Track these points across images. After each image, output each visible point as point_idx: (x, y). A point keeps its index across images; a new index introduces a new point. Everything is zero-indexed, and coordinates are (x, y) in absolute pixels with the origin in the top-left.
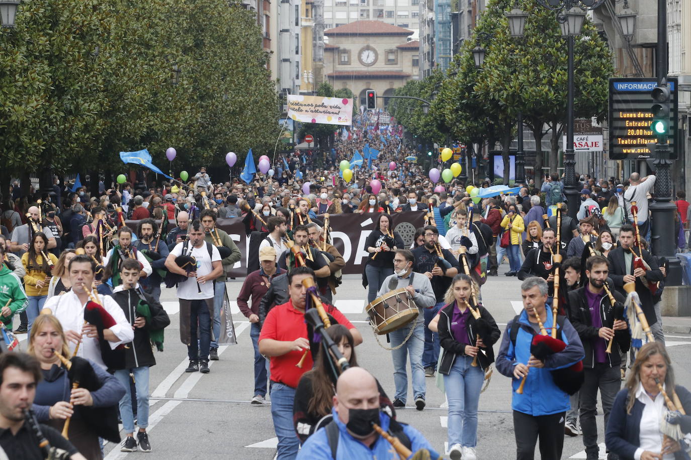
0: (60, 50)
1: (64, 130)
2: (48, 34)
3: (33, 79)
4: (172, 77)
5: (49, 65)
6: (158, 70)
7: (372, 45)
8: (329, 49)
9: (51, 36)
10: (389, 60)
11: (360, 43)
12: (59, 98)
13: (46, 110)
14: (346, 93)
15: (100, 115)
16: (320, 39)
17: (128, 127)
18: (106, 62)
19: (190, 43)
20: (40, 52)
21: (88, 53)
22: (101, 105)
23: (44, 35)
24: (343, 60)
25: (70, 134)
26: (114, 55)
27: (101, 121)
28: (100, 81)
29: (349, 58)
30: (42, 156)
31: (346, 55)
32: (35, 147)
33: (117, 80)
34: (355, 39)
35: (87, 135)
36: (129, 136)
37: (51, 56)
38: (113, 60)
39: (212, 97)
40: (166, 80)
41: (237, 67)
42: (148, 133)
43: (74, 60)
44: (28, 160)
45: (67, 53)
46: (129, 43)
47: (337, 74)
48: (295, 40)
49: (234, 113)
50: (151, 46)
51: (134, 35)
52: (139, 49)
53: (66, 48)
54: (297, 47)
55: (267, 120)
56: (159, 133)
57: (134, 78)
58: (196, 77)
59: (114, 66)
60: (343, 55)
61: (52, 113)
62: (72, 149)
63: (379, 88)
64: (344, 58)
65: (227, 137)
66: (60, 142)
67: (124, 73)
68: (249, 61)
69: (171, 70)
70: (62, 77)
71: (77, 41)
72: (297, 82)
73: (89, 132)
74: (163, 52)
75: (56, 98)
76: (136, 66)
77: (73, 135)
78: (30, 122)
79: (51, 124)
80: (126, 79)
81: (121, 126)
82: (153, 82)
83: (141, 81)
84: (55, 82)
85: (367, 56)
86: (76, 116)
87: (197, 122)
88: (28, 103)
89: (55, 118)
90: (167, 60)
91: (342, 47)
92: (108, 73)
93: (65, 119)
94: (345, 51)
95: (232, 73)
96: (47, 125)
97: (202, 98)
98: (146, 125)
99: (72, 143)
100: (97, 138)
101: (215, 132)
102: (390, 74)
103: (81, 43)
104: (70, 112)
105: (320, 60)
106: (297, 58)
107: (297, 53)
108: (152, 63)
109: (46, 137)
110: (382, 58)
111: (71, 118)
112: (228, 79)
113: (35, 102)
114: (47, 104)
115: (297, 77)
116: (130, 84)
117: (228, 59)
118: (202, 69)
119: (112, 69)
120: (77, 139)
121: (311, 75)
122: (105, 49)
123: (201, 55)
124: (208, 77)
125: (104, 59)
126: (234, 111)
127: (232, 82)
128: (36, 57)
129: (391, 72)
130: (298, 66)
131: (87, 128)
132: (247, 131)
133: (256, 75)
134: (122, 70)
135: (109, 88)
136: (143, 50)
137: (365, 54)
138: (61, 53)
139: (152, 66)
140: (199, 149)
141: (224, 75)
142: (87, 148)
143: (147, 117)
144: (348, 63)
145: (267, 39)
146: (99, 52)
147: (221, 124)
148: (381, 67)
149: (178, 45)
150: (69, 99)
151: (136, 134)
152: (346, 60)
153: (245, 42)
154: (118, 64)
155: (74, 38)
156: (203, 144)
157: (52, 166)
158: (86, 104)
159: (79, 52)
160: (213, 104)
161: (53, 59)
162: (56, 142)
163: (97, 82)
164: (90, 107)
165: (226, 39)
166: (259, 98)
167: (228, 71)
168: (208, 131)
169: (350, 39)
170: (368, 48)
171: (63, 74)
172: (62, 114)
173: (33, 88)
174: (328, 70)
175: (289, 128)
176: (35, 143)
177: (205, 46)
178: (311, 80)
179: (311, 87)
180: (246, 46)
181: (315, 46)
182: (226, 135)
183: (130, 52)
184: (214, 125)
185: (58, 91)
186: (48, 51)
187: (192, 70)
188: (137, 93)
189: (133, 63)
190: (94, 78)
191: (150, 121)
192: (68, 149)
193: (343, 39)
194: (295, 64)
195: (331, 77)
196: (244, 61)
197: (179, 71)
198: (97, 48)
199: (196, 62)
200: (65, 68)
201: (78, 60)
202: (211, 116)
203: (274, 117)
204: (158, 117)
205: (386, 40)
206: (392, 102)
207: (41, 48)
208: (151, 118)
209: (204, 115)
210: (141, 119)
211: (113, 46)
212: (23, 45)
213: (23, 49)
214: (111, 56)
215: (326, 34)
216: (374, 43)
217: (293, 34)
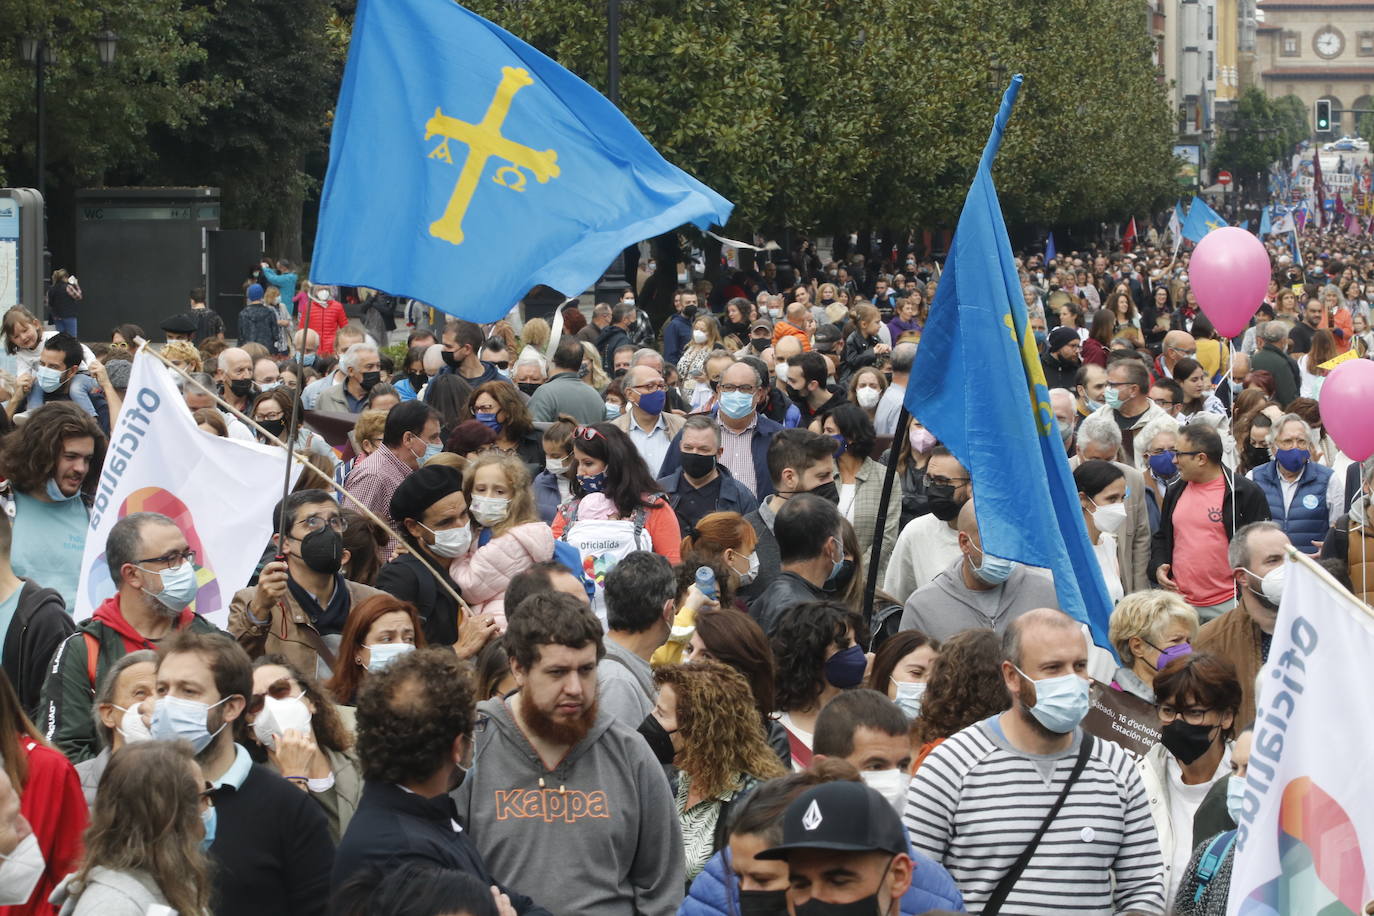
0: (798, 35)
1: (803, 165)
2: (780, 10)
3: (753, 83)
4: (989, 78)
5: (781, 61)
6: (967, 67)
7: (1336, 25)
8: (1264, 32)
9: (784, 13)
10: (1363, 50)
11: (1316, 21)
12: (797, 114)
13: (774, 133)
14: (1292, 103)
15: (866, 140)
16: (1250, 14)
17: (915, 159)
18: (877, 55)
19: (1023, 22)
20: (764, 40)
21: (846, 41)
22: (867, 125)
23: (772, 13)
24: (1287, 48)
25: (814, 173)
26: (891, 43)
27: (866, 151)
28: (866, 86)
29: (1298, 45)
30: (769, 207)
31: (1293, 41)
32: (757, 193)
33: (896, 84)
34: (1307, 15)
35: (844, 174)
36: (917, 175)
37: (784, 45)
38: (891, 52)
39: (1058, 111)
40: (978, 84)
41: (1103, 62)
42: (948, 169)
43: (821, 53)
44: (746, 215)
45: (810, 42)
46: (918, 25)
47: (1278, 72)
48: (1206, 16)
49: (1095, 137)
50: (956, 28)
51: (927, 11)
52: (935, 33)
53: (808, 33)
54: (1211, 29)
55: (1152, 147)
56: (967, 169)
57: (924, 80)
58: (1032, 77)
59: (892, 61)
60: (1287, 41)
61: (785, 138)
62: (818, 197)
63: (1348, 94)
64: (1290, 45)
65: (1085, 176)
66: (797, 185)
67: (909, 73)
68: (1123, 52)
69: (988, 67)
70: (802, 80)
71: (827, 21)
72: (1210, 85)
73: (846, 168)
74: (974, 39)
75: (792, 114)
76: (929, 61)
77: (820, 174)
78: (748, 153)
79: (784, 156)
80: (910, 82)
81: (904, 158)
82: (957, 87)
83: (937, 86)
84: (790, 88)
85: (1329, 45)
86: (823, 143)
87: (1032, 151)
88: (743, 122)
89: (790, 146)
90: (984, 52)
91: (1286, 27)
92: (881, 73)
93: (806, 149)
94: (1291, 35)
95: (1095, 70)
96: (776, 158)
97: (1042, 112)
98: (945, 156)
99: (819, 186)
100: (861, 178)
101: (1064, 168)
102: (1363, 72)
103: (835, 24)
104: (814, 137)
105: (1249, 49)
106: (1210, 45)
107: (1210, 37)
108: (955, 56)
109: (774, 177)
110: (1351, 45)
111: (816, 146)
112: (1086, 81)
113: (755, 121)
114: (777, 123)
115: (1210, 77)
116: (917, 90)
117: (1087, 48)
118: (1043, 66)
119: (888, 67)
120: (826, 180)
121: (1234, 74)
122: (876, 34)
123: (1042, 42)
124: (1054, 79)
125: (874, 50)
126: (1095, 133)
127: (1093, 85)
128: (759, 48)
129: (1365, 68)
130: (1211, 59)
131: (843, 162)
132: (1118, 165)
133: (1136, 74)
134: (905, 67)
135: (884, 96)
136: (942, 35)
137: (1325, 38)
138: (800, 41)
139: (956, 61)
140: (1037, 194)
141: (1081, 75)
142: (843, 194)
143: (947, 143)
144: (1296, 54)
145: (1160, 15)
146: (866, 38)
147: (1074, 154)
148: (1351, 60)
149: (1004, 27)
150: (813, 116)
151: (927, 170)
152: (1293, 49)
153: (1118, 21)
154: (899, 58)
155: (823, 16)
156: (1044, 186)
157: (789, 224)
158: (840, 125)
159: (830, 40)
160: (1060, 123)
161: (788, 50)
162: (792, 186)
163: (861, 88)
164: (847, 130)
165: (1085, 16)
166: (1139, 111)
167: (1088, 67)
168: (1053, 166)
169: (1301, 15)
170: (1329, 29)
171: (803, 75)
172: (801, 140)
173: (752, 98)
174: (1262, 64)
175: (1190, 160)
176: (756, 187)
177: (1048, 27)
178: (1234, 82)
179: (1234, 93)
180: (1118, 24)
181: (1240, 25)
182: (1082, 172)
183: (919, 39)
184: (1062, 156)
185: (794, 102)
186: (778, 38)
187: (1027, 66)
188: (928, 106)
189: (923, 58)
190: (856, 82)
191: (950, 150)
192: (812, 196)
193: (1288, 15)
194: (1207, 56)
195: (1271, 77)
196: (1115, 52)
197: (1001, 69)
198: (861, 33)
199: (1034, 54)
200: (806, 65)
201: (829, 53)
202: (1057, 141)
203: (1164, 142)
204: (965, 143)
205: (1359, 16)
206: (1365, 119)
207: (765, 32)
208: (954, 145)
209: (1045, 141)
210: (936, 148)
211: (890, 29)
212: (737, 28)
213: (737, 35)
214: (886, 45)
215: (1260, 7)
216: (1338, 21)
217: (1204, 7)
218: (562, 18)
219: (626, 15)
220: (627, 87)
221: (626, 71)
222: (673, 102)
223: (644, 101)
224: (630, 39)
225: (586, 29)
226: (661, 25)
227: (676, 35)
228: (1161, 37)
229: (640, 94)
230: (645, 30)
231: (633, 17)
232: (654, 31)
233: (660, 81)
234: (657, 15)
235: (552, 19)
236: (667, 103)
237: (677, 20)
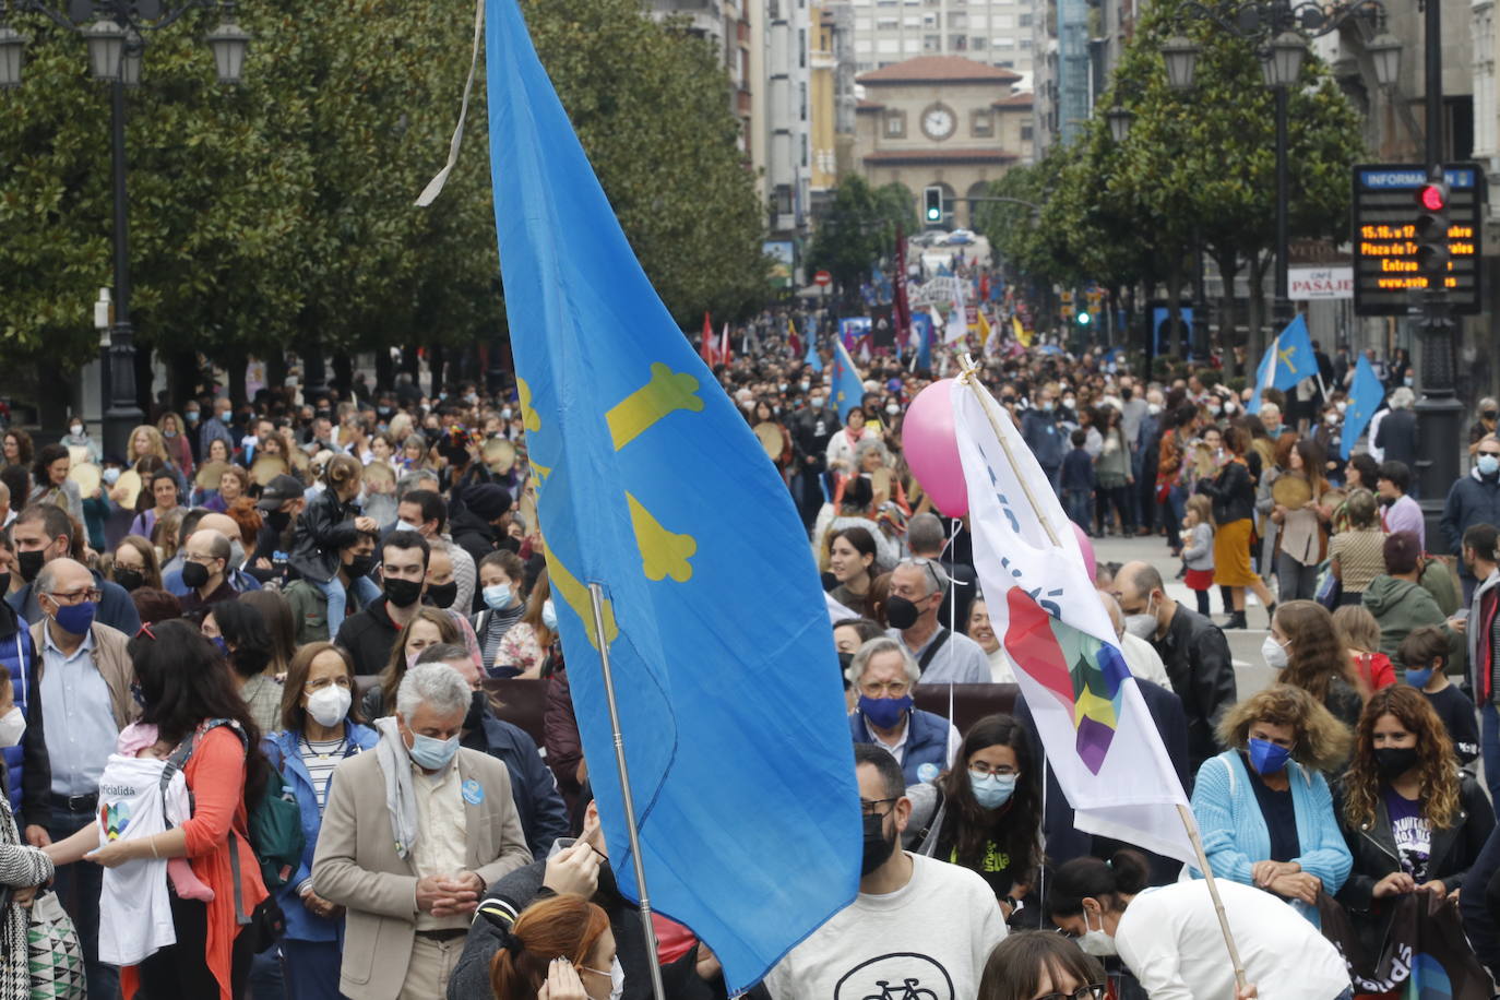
0: (331, 122)
1: (339, 271)
2: (310, 94)
3: (279, 178)
5: (312, 151)
7: (947, 101)
8: (864, 110)
9: (314, 97)
10: (978, 129)
11: (924, 97)
12: (331, 212)
13: (306, 234)
14: (897, 191)
15: (411, 241)
16: (849, 90)
17: (467, 263)
18: (423, 142)
19: (589, 103)
20: (292, 129)
21: (386, 127)
22: (411, 223)
23: (301, 97)
24: (892, 129)
25: (352, 280)
26: (438, 130)
27: (410, 254)
29: (904, 125)
30: (300, 320)
31: (898, 120)
32: (286, 304)
34: (913, 90)
35: (386, 281)
36: (470, 281)
37: (315, 133)
38: (437, 139)
41: (681, 148)
43: (358, 142)
44: (274, 329)
45: (344, 129)
47: (883, 156)
48: (798, 95)
49: (674, 233)
53: (342, 120)
54: (803, 108)
55: (739, 245)
57: (476, 171)
59: (439, 150)
60: (892, 120)
61: (317, 240)
62: (357, 307)
63: (961, 181)
64: (894, 125)
66: (333, 294)
68: (704, 137)
70: (336, 173)
71: (364, 105)
72: (805, 172)
73: (389, 274)
75: (325, 212)
77: (359, 281)
78: (275, 258)
79: (316, 260)
81: (455, 261)
84: (322, 183)
85: (939, 124)
86: (361, 245)
88: (269, 223)
89: (324, 249)
91: (890, 105)
92: (427, 164)
93: (342, 252)
94: (895, 113)
95: (672, 159)
96: (308, 263)
99: (357, 295)
100: (406, 285)
102: (979, 155)
103: (372, 109)
104: (351, 239)
105: (848, 130)
106: (803, 127)
107: (803, 117)
109: (306, 285)
110: (964, 125)
111: (353, 249)
112: (662, 169)
113: (284, 221)
114: (308, 223)
115: (804, 163)
116: (468, 183)
117: (663, 132)
118: (612, 153)
119: (435, 156)
120: (366, 288)
121: (831, 159)
122: (421, 119)
123: (611, 126)
125: (418, 138)
126: (674, 229)
127: (670, 174)
128: (286, 138)
129: (983, 150)
130: (804, 142)
131: (385, 267)
132: (701, 265)
133: (719, 161)
137: (935, 116)
138: (332, 128)
141: (656, 162)
142: (385, 303)
144: (901, 135)
145: (745, 93)
146: (409, 124)
148: (964, 142)
150: (350, 214)
152: (898, 129)
153: (698, 101)
155: (359, 100)
157: (324, 339)
158: (381, 224)
159: (367, 127)
160: (633, 218)
161: (319, 139)
162: (326, 294)
163: (403, 181)
164: (389, 230)
165: (659, 96)
166: (725, 204)
167: (664, 154)
169: (906, 91)
170: (938, 107)
171: (337, 167)
172: (336, 242)
173: (279, 196)
174: (863, 148)
175: (783, 258)
176: (286, 297)
177: (617, 108)
178: (831, 168)
179: (831, 181)
180: (698, 106)
181: (837, 104)
185: (327, 198)
186: (308, 125)
189: (474, 145)
190: (398, 174)
192: (350, 306)
193: (892, 91)
194: (799, 140)
195: (875, 162)
196: (695, 136)
198: (403, 118)
199: (601, 139)
200: (341, 155)
201: (366, 142)
203: (752, 239)
205: (972, 90)
206: (982, 208)
207: (293, 120)
211: (437, 113)
212: (261, 115)
213: (261, 122)
214: (432, 131)
215: (860, 82)
216: (948, 96)
217: (796, 83)
218: (59, 106)
219: (132, 102)
220: (135, 184)
221: (133, 166)
222: (188, 200)
223: (155, 201)
224: (138, 130)
225: (85, 118)
226: (173, 112)
227: (190, 123)
228: (747, 119)
229: (150, 192)
230: (154, 119)
231: (141, 104)
232: (165, 119)
233: (174, 176)
234: (169, 102)
235: (47, 108)
236: (180, 201)
237: (192, 106)
